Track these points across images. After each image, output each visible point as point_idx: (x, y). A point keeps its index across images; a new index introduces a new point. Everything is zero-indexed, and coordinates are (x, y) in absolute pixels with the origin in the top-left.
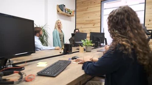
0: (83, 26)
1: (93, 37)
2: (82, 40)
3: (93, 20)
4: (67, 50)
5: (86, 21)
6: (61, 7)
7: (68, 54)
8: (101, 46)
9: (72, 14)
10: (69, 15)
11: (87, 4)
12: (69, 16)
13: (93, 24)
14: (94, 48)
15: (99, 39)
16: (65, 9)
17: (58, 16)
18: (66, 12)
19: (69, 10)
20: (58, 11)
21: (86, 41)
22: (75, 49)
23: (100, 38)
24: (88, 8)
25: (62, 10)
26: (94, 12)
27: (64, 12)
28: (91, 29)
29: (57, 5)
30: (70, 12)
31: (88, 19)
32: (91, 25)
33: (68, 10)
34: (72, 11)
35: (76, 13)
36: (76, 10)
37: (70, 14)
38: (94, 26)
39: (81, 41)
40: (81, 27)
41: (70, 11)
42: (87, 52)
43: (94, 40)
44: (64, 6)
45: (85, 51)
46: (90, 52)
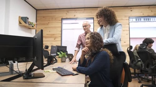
1: (58, 50)
3: (54, 35)
4: (51, 61)
5: (47, 34)
6: (24, 19)
10: (31, 27)
11: (49, 19)
13: (54, 38)
19: (32, 23)
20: (20, 23)
24: (49, 23)
26: (55, 27)
27: (27, 25)
28: (53, 42)
29: (20, 17)
32: (52, 39)
37: (33, 26)
38: (55, 39)
46: (65, 62)
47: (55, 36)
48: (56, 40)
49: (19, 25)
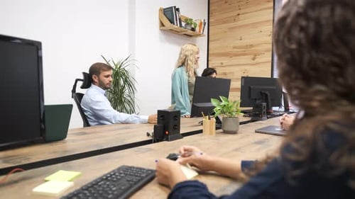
0: (226, 61)
1: (250, 89)
2: (212, 100)
3: (251, 46)
4: (165, 128)
5: (235, 47)
6: (170, 14)
7: (167, 140)
8: (270, 115)
9: (197, 29)
10: (190, 32)
11: (238, 4)
12: (191, 36)
13: (252, 56)
14: (249, 119)
15: (266, 95)
16: (180, 19)
17: (163, 37)
18: (181, 25)
19: (192, 20)
20: (162, 25)
21: (224, 103)
22: (197, 123)
23: (267, 93)
24: (239, 15)
25: (172, 22)
26: (254, 25)
27: (176, 27)
28: (247, 67)
29: (161, 10)
30: (193, 26)
31: (238, 43)
32: (247, 59)
33: (186, 20)
34: (198, 23)
35: (210, 28)
36: (210, 20)
37: (193, 29)
38: (254, 59)
39: (210, 102)
40: (222, 64)
41: (191, 24)
42: (226, 132)
43: (252, 97)
44: (178, 10)
45: (221, 130)
46: (234, 133)
47: (253, 48)
48: (257, 60)
49: (161, 30)
